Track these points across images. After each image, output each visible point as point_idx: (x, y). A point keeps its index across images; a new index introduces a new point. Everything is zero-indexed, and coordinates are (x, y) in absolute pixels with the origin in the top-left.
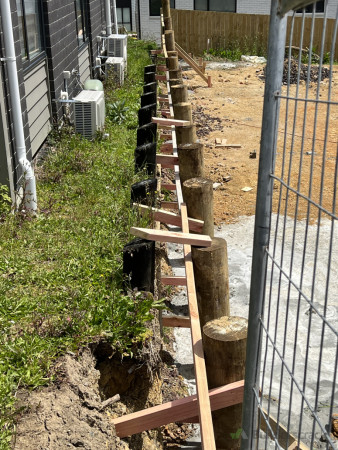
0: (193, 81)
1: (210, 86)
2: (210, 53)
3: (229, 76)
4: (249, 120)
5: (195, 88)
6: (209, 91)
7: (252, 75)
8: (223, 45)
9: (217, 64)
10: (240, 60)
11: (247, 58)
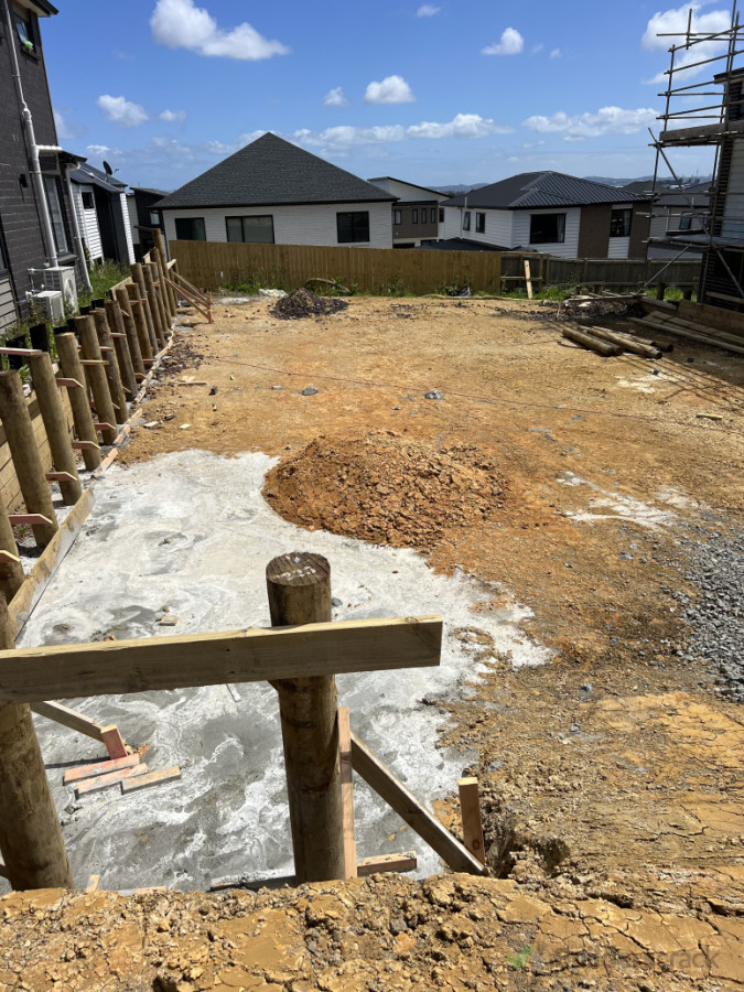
0: (195, 317)
1: (211, 322)
2: (227, 288)
3: (237, 310)
4: (236, 356)
5: (195, 325)
6: (209, 328)
7: (262, 309)
8: (242, 279)
9: (230, 299)
10: (258, 293)
11: (266, 292)
